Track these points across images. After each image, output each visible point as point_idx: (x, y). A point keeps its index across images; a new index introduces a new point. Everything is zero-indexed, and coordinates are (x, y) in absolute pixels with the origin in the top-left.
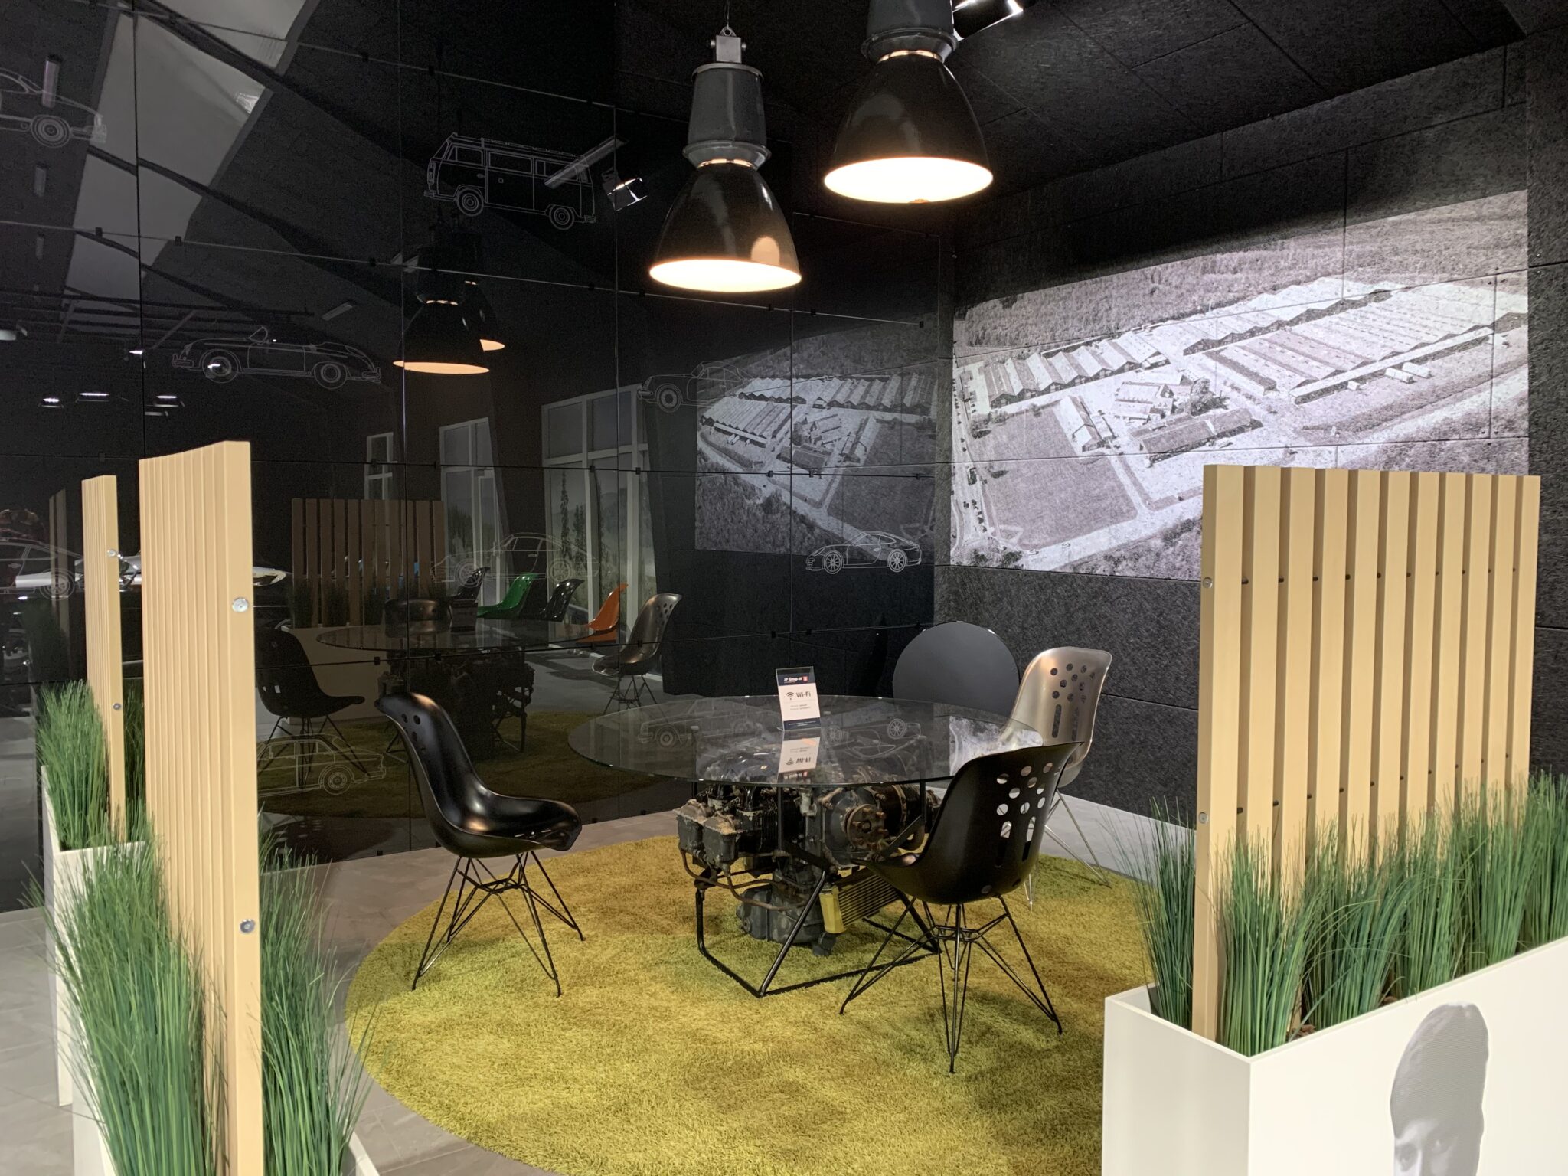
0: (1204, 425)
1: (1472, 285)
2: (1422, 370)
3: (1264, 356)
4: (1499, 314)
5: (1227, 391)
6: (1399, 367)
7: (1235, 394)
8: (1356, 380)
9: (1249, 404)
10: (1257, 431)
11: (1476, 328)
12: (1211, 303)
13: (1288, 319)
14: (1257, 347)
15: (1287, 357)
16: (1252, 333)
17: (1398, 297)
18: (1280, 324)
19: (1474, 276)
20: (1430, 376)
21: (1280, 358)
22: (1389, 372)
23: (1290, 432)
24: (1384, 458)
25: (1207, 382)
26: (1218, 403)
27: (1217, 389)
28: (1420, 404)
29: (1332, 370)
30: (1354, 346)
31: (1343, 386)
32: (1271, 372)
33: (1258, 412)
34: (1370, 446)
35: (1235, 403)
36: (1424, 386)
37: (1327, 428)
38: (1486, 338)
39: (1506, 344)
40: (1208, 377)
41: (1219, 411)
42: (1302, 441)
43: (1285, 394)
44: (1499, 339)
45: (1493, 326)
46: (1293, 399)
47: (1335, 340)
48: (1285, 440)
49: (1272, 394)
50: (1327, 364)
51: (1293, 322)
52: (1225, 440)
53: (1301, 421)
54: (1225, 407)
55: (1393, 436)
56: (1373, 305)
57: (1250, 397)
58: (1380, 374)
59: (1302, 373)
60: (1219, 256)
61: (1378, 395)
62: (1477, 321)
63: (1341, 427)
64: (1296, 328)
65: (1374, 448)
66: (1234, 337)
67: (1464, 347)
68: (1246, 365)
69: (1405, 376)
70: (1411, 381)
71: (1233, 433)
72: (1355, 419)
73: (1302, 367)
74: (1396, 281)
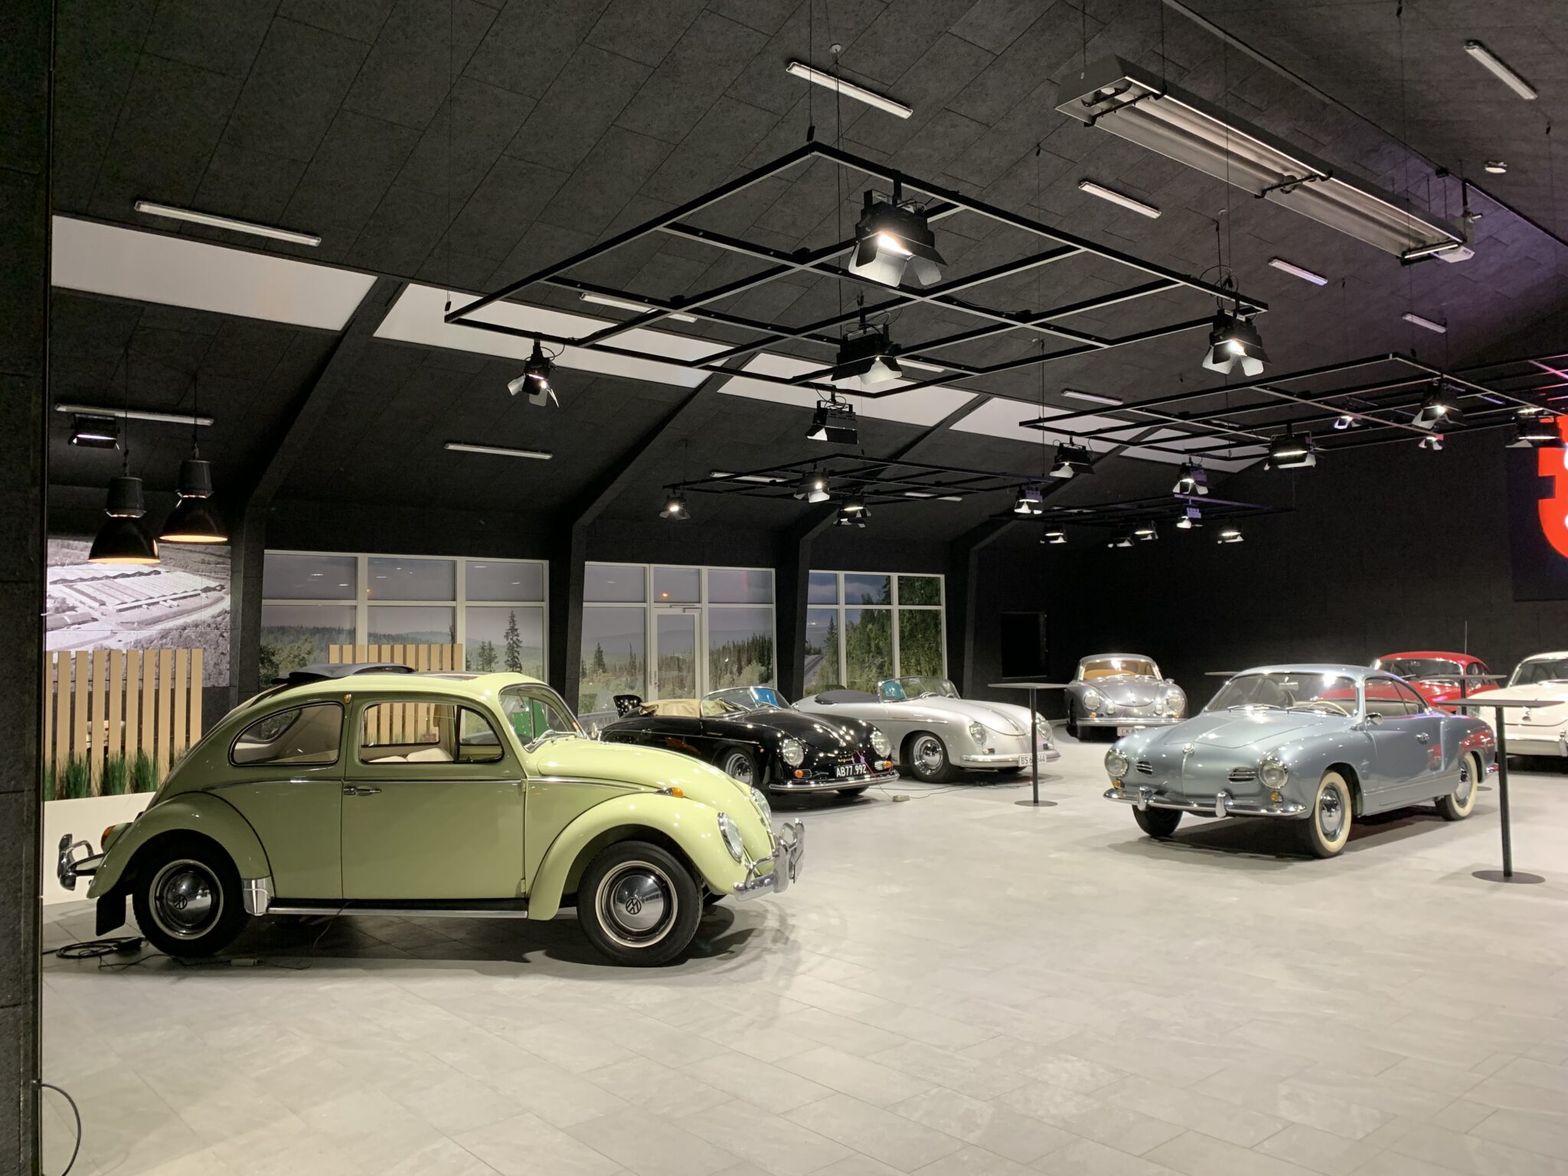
0: (63, 618)
1: (193, 574)
2: (175, 603)
3: (98, 590)
4: (204, 586)
5: (77, 604)
6: (165, 601)
7: (82, 605)
8: (146, 604)
9: (91, 611)
10: (96, 623)
11: (195, 590)
12: (67, 562)
13: (112, 575)
14: (95, 586)
15: (112, 592)
16: (93, 579)
17: (164, 574)
18: (108, 577)
19: (196, 572)
20: (178, 606)
21: (107, 591)
22: (161, 603)
23: (113, 624)
24: (160, 636)
25: (64, 598)
26: (73, 609)
27: (70, 602)
28: (176, 615)
29: (135, 599)
30: (145, 591)
31: (140, 606)
32: (104, 598)
33: (96, 615)
34: (154, 631)
35: (81, 610)
36: (175, 609)
37: (133, 623)
38: (199, 594)
39: (207, 597)
40: (65, 596)
41: (72, 613)
42: (120, 628)
43: (112, 606)
44: (204, 595)
45: (201, 590)
46: (115, 611)
47: (135, 587)
48: (111, 628)
49: (103, 607)
50: (131, 596)
51: (115, 577)
52: (77, 626)
53: (120, 620)
54: (76, 611)
55: (164, 627)
56: (153, 576)
57: (91, 607)
58: (157, 603)
59: (119, 599)
60: (71, 542)
61: (155, 612)
62: (196, 588)
63: (140, 623)
64: (116, 580)
65: (155, 632)
66: (82, 580)
67: (191, 596)
68: (89, 593)
69: (168, 605)
70: (170, 607)
71: (79, 624)
72: (146, 620)
73: (120, 597)
74: (163, 568)
